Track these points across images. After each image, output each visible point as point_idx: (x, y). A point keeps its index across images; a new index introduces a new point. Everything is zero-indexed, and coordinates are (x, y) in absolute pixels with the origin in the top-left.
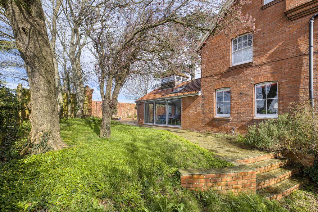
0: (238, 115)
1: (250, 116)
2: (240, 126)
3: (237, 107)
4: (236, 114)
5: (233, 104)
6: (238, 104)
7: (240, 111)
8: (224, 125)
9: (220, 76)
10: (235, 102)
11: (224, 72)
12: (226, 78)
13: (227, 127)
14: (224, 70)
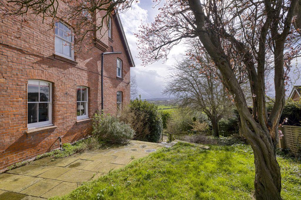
0: (63, 120)
1: (74, 119)
2: (65, 133)
3: (63, 110)
4: (62, 119)
5: (58, 107)
6: (63, 106)
7: (66, 115)
8: (46, 139)
9: (39, 59)
10: (61, 104)
11: (46, 57)
12: (49, 67)
13: (51, 140)
14: (47, 54)
